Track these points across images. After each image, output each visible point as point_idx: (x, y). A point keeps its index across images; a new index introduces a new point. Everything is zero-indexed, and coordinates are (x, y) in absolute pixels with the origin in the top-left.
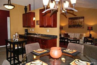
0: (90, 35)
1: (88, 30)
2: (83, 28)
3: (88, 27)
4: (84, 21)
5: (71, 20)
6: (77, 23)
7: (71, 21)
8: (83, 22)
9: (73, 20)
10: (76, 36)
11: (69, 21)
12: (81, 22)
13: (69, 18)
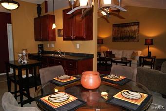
0: (150, 53)
1: (145, 44)
2: (138, 41)
3: (145, 39)
4: (138, 30)
5: (116, 29)
6: (128, 34)
7: (118, 31)
8: (137, 32)
9: (120, 27)
10: (126, 55)
11: (114, 29)
12: (135, 32)
13: (113, 25)
